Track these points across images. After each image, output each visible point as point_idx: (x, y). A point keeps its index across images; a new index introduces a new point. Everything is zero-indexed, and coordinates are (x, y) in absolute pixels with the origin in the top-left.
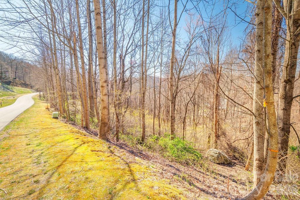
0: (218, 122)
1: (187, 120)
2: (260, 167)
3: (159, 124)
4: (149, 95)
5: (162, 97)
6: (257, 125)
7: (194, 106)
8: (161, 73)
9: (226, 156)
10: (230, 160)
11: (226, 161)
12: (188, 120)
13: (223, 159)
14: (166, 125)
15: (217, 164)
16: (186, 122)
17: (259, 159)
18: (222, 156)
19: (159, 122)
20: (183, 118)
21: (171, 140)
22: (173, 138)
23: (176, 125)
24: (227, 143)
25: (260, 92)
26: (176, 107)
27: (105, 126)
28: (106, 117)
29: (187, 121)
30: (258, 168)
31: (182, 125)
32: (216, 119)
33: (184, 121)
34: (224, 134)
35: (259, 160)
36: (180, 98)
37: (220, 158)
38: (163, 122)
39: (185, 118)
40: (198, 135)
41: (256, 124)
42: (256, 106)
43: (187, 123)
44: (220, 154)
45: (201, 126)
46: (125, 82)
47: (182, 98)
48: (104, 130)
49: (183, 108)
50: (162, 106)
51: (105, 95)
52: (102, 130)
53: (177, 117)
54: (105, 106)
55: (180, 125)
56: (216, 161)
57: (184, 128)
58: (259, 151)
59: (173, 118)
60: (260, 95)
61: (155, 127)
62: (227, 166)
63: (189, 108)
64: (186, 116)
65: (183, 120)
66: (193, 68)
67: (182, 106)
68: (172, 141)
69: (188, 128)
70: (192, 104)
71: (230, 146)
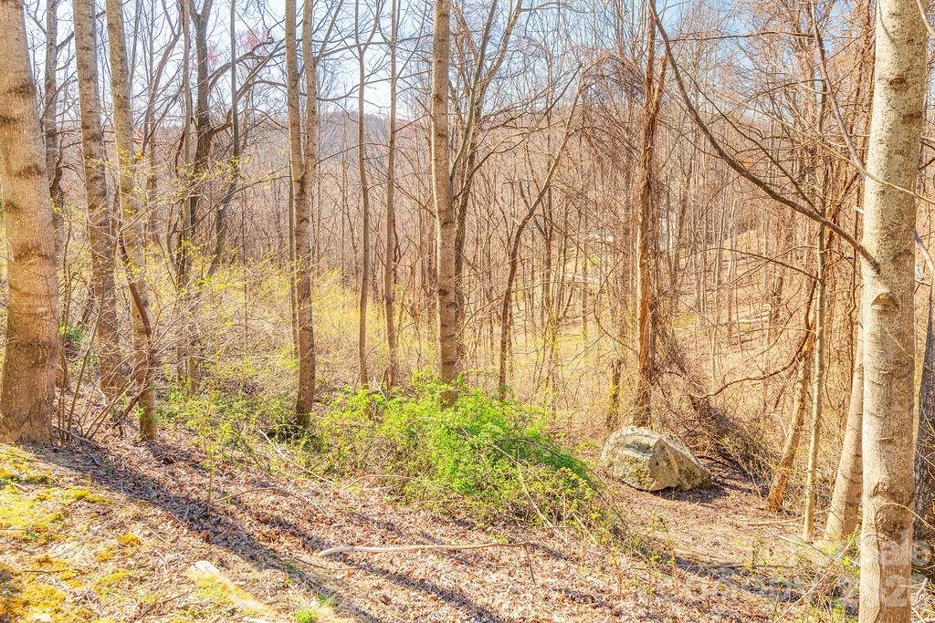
0: (651, 309)
1: (519, 307)
2: (895, 526)
3: (391, 329)
4: (340, 199)
5: (404, 206)
6: (884, 312)
7: (548, 242)
8: (393, 89)
9: (687, 452)
10: (703, 472)
11: (690, 475)
12: (522, 307)
13: (676, 470)
14: (424, 330)
15: (651, 492)
16: (511, 316)
17: (892, 487)
18: (671, 457)
19: (390, 320)
20: (499, 298)
21: (444, 406)
22: (449, 400)
23: (468, 333)
24: (692, 398)
25: (903, 137)
26: (468, 250)
27: (38, 364)
28: (41, 310)
29: (515, 310)
30: (884, 530)
31: (498, 330)
32: (644, 294)
33: (505, 313)
34: (676, 358)
35: (892, 494)
36: (484, 211)
37: (665, 464)
38: (410, 319)
39: (508, 293)
40: (565, 373)
41: (878, 307)
42: (884, 212)
43: (518, 322)
44: (663, 448)
45: (577, 330)
46: (213, 132)
47: (494, 208)
48: (33, 389)
49: (500, 255)
50: (403, 247)
51: (30, 171)
52: (21, 387)
53: (473, 295)
54: (29, 238)
55: (485, 332)
56: (648, 479)
57: (503, 343)
58: (889, 447)
59: (452, 297)
60: (901, 153)
61: (368, 343)
62: (694, 501)
63: (523, 253)
64: (513, 287)
65: (499, 304)
66: (540, 66)
67: (495, 242)
68: (449, 413)
69: (519, 340)
70: (539, 238)
71: (703, 409)
